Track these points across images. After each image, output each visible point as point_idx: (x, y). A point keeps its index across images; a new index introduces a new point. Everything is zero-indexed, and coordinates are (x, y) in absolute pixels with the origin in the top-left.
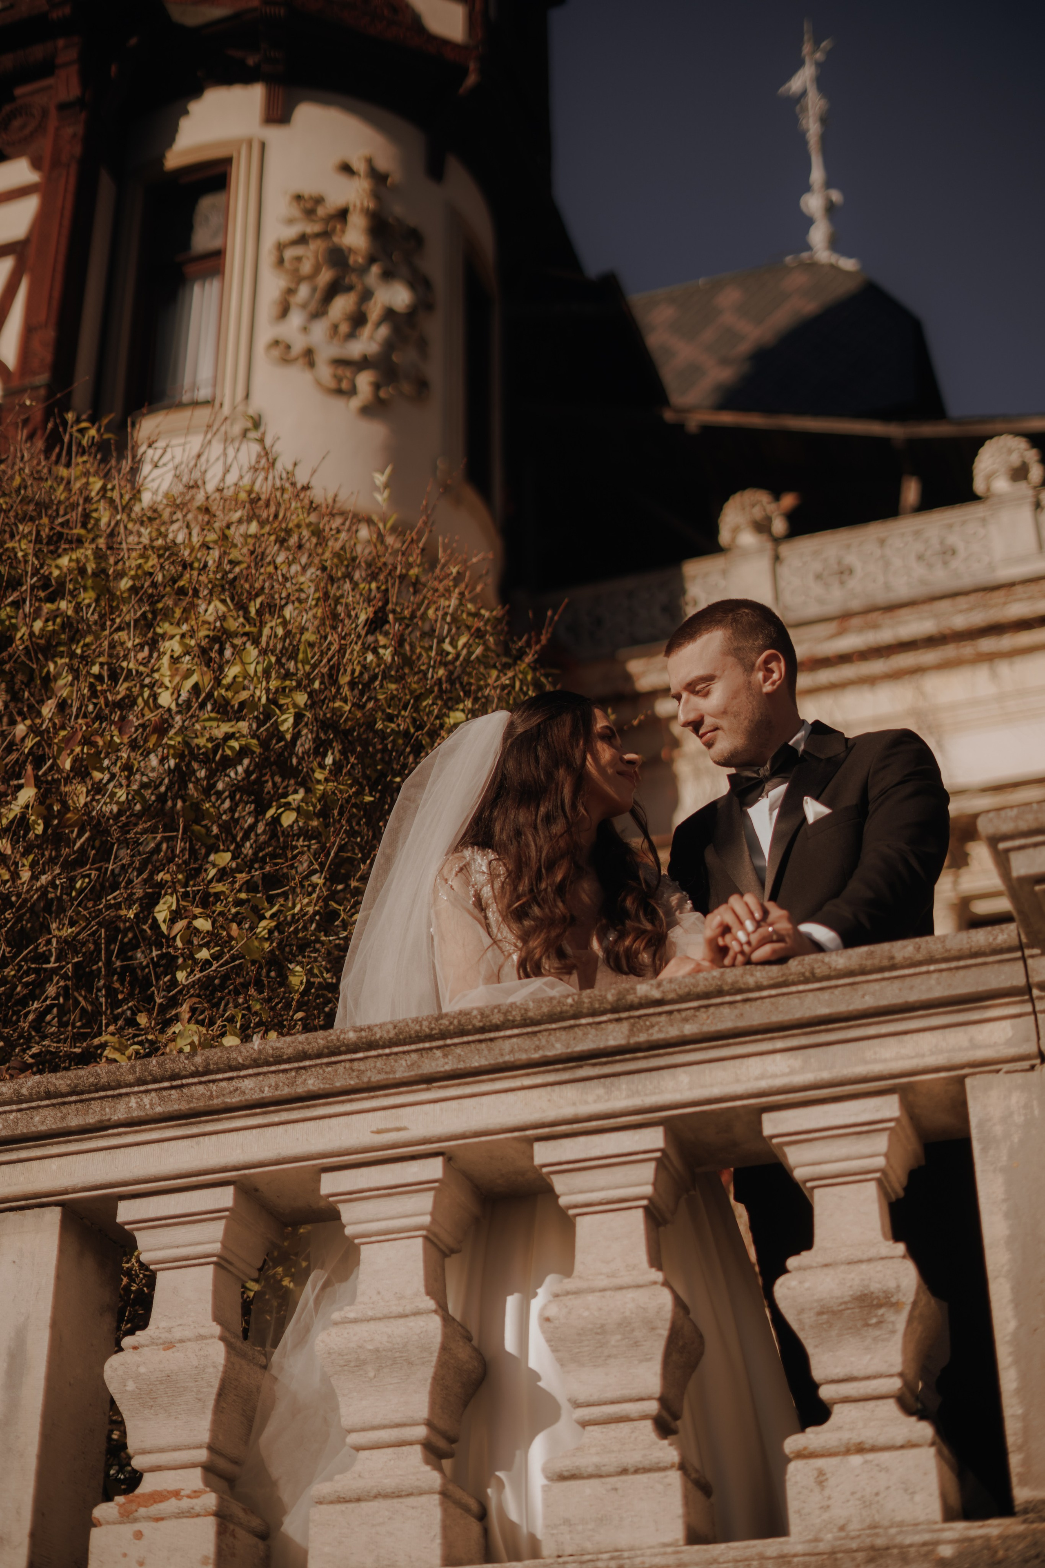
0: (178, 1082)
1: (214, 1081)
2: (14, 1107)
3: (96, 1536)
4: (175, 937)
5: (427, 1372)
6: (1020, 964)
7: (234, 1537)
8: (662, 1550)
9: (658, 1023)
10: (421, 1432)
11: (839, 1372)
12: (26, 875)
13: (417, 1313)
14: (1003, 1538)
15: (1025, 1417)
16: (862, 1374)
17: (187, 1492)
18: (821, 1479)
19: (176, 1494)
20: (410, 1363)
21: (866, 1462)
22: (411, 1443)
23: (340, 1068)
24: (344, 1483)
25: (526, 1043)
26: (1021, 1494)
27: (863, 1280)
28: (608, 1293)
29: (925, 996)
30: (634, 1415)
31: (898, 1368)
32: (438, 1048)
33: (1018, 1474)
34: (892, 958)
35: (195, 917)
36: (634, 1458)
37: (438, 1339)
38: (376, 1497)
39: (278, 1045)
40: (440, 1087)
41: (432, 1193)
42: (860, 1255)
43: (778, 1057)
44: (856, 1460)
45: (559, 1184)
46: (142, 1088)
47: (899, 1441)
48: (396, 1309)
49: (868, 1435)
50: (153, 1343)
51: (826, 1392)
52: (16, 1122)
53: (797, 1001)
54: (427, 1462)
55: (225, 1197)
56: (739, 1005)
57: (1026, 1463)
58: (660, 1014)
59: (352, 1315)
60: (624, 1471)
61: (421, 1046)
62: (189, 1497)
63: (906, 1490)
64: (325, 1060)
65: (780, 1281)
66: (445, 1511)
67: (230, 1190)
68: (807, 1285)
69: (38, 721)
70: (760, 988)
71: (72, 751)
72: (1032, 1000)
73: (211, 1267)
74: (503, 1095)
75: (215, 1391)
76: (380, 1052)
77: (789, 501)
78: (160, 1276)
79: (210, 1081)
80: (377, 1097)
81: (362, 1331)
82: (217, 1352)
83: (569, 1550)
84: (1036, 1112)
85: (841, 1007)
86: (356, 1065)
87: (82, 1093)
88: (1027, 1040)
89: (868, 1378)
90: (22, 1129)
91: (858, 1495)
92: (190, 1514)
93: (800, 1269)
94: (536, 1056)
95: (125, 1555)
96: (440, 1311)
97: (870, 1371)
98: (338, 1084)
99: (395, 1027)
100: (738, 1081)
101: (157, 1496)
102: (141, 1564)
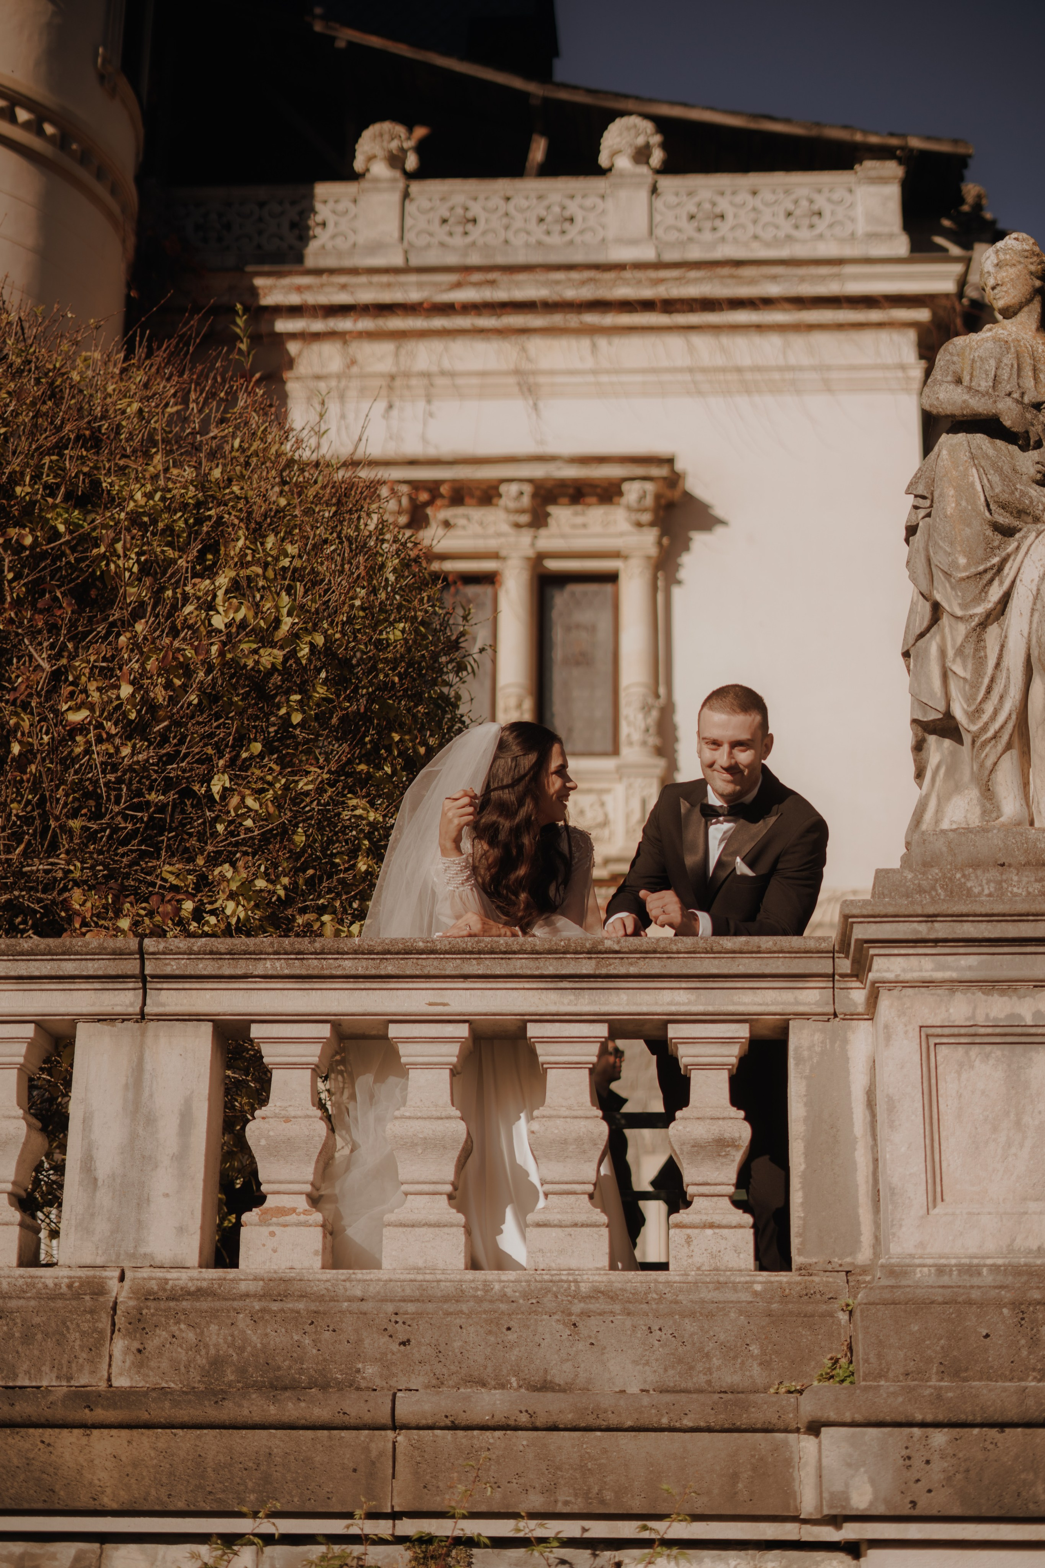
1: (325, 959)
2: (186, 957)
3: (244, 1232)
5: (455, 1154)
6: (831, 960)
8: (598, 1272)
9: (614, 964)
10: (448, 1188)
11: (700, 1179)
13: (449, 1118)
14: (789, 1283)
15: (804, 1219)
16: (713, 1182)
17: (300, 1210)
18: (689, 1240)
19: (293, 1210)
20: (445, 1148)
21: (714, 1234)
22: (441, 1194)
23: (410, 962)
25: (531, 964)
26: (797, 1259)
27: (720, 1130)
28: (569, 1120)
29: (776, 970)
30: (578, 1191)
32: (475, 959)
36: (582, 1218)
38: (424, 1225)
40: (473, 982)
41: (460, 1045)
42: (718, 1115)
43: (682, 991)
44: (709, 1232)
45: (540, 1049)
46: (276, 957)
47: (734, 1223)
48: (436, 1114)
49: (717, 1218)
50: (275, 1116)
51: (690, 1190)
52: (186, 966)
53: (699, 963)
55: (325, 1030)
56: (664, 959)
58: (616, 958)
59: (407, 1114)
60: (575, 1225)
62: (302, 1213)
63: (736, 1251)
67: (328, 1026)
68: (688, 1129)
72: (833, 981)
73: (310, 1070)
75: (318, 1151)
76: (437, 956)
77: (420, 132)
78: (274, 1072)
80: (431, 982)
81: (416, 1125)
82: (319, 1128)
83: (541, 1267)
84: (828, 1046)
85: (725, 971)
86: (420, 961)
87: (234, 954)
89: (716, 1184)
90: (189, 971)
91: (709, 1251)
92: (306, 1224)
93: (683, 1118)
94: (537, 973)
95: (264, 1245)
97: (717, 1181)
98: (408, 971)
100: (656, 1004)
101: (282, 1211)
102: (275, 1251)
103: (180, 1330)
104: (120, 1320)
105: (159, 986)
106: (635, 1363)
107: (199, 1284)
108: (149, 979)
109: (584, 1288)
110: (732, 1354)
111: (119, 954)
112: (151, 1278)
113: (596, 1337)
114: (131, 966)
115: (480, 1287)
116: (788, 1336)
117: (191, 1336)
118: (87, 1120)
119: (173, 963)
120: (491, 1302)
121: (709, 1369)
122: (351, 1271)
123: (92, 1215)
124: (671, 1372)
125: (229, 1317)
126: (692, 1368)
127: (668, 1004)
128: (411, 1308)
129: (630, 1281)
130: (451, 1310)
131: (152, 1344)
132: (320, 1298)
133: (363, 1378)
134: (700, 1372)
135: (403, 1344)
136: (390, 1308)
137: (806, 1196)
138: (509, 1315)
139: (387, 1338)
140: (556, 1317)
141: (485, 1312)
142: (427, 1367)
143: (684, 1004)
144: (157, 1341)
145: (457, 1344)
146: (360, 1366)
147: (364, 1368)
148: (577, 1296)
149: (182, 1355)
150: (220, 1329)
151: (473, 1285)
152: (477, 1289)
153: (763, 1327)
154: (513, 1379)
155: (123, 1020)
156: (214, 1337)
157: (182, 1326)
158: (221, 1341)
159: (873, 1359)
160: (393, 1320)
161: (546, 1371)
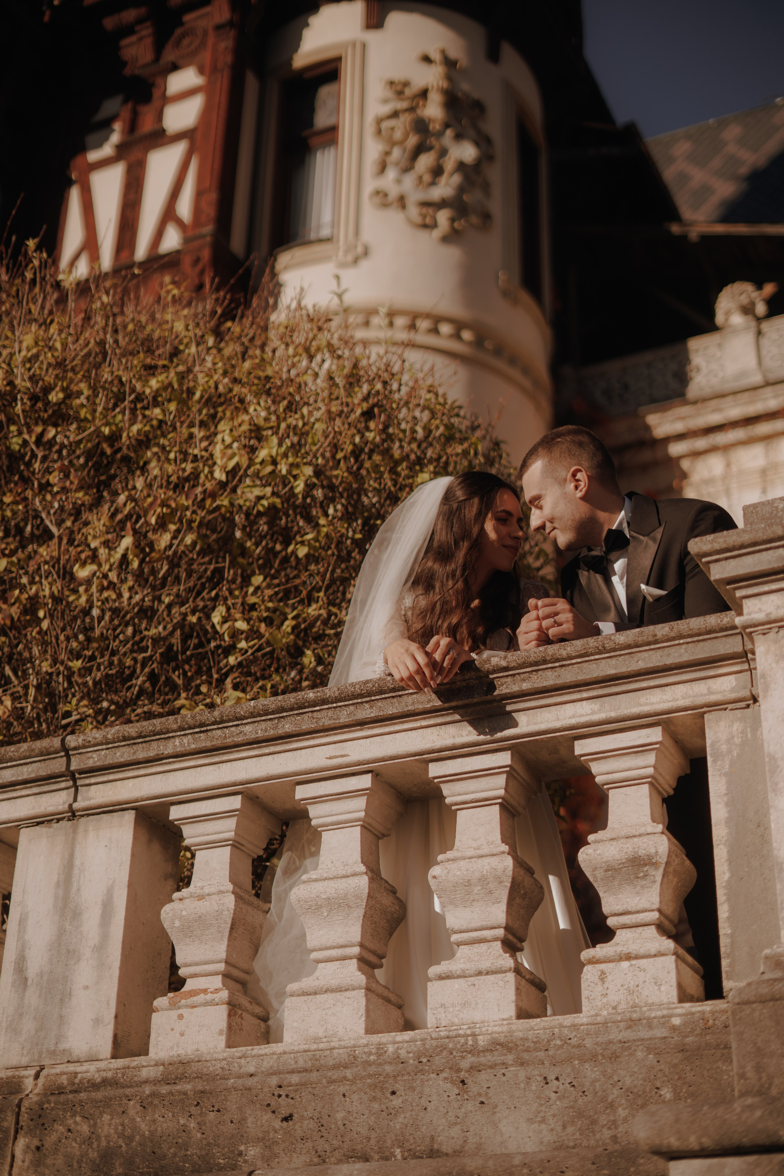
0: (205, 729)
1: (227, 727)
2: (104, 747)
3: (156, 1019)
4: (224, 634)
5: (360, 912)
6: (740, 637)
7: (242, 1018)
8: (501, 1023)
9: (505, 683)
10: (356, 950)
11: (619, 908)
12: (126, 595)
13: (354, 875)
14: (713, 1012)
15: (732, 936)
16: (634, 909)
17: (212, 990)
18: (603, 977)
19: (205, 991)
20: (349, 907)
21: (631, 965)
22: (351, 958)
23: (305, 716)
24: (307, 983)
26: (728, 982)
27: (634, 848)
28: (474, 860)
29: (678, 660)
30: (489, 938)
31: (657, 906)
32: (367, 702)
33: (726, 972)
34: (655, 635)
35: (236, 620)
36: (485, 965)
37: (366, 891)
38: (326, 992)
39: (266, 703)
40: (369, 728)
41: (366, 797)
42: (635, 832)
43: (584, 702)
44: (625, 964)
45: (446, 789)
46: (182, 733)
47: (653, 951)
48: (342, 872)
49: (633, 948)
50: (191, 896)
51: (611, 922)
52: (106, 756)
53: (595, 666)
54: (360, 969)
55: (236, 802)
56: (558, 669)
57: (730, 965)
58: (507, 676)
59: (314, 877)
60: (480, 973)
61: (356, 701)
62: (211, 992)
63: (656, 983)
64: (296, 712)
65: (581, 850)
66: (368, 1000)
67: (239, 798)
68: (598, 852)
69: (133, 492)
70: (571, 658)
71: (155, 511)
72: (748, 661)
73: (229, 847)
74: (409, 732)
75: (229, 926)
76: (330, 706)
77: (769, 289)
78: (198, 854)
79: (224, 727)
80: (330, 735)
81: (319, 887)
82: (230, 901)
83: (443, 1024)
84: (749, 736)
86: (315, 714)
87: (145, 737)
88: (745, 688)
89: (638, 912)
90: (109, 761)
91: (626, 987)
92: (211, 1003)
93: (596, 842)
95: (173, 1030)
96: (369, 873)
97: (640, 907)
98: (304, 728)
99: (339, 689)
100: (558, 719)
101: (194, 993)
102: (182, 1035)
103: (76, 1123)
104: (24, 1118)
105: (87, 781)
106: (530, 1121)
107: (104, 1074)
108: (77, 776)
109: (482, 1041)
110: (640, 1102)
111: (46, 754)
112: (63, 1073)
113: (487, 1094)
114: (58, 765)
115: (374, 1051)
116: (706, 1073)
117: (85, 1128)
118: (22, 922)
119: (95, 755)
120: (380, 1064)
121: (614, 1122)
122: (250, 1048)
123: (21, 1015)
124: (570, 1129)
125: (120, 1105)
126: (594, 1122)
127: (570, 718)
128: (295, 1079)
129: (532, 1029)
130: (334, 1077)
131: (50, 1139)
132: (212, 1078)
133: (246, 1161)
134: (603, 1126)
135: (287, 1119)
136: (274, 1081)
137: (732, 909)
138: (394, 1076)
139: (270, 1115)
140: (444, 1075)
141: (370, 1076)
142: (309, 1144)
143: (588, 715)
144: (54, 1137)
145: (340, 1115)
146: (242, 1148)
147: (246, 1150)
148: (474, 1051)
149: (75, 1148)
150: (111, 1120)
151: (366, 1050)
152: (370, 1054)
153: (675, 1066)
154: (398, 1151)
155: (58, 820)
156: (106, 1128)
157: (78, 1119)
158: (112, 1131)
159: (750, 1073)
160: (276, 1093)
161: (432, 1138)
